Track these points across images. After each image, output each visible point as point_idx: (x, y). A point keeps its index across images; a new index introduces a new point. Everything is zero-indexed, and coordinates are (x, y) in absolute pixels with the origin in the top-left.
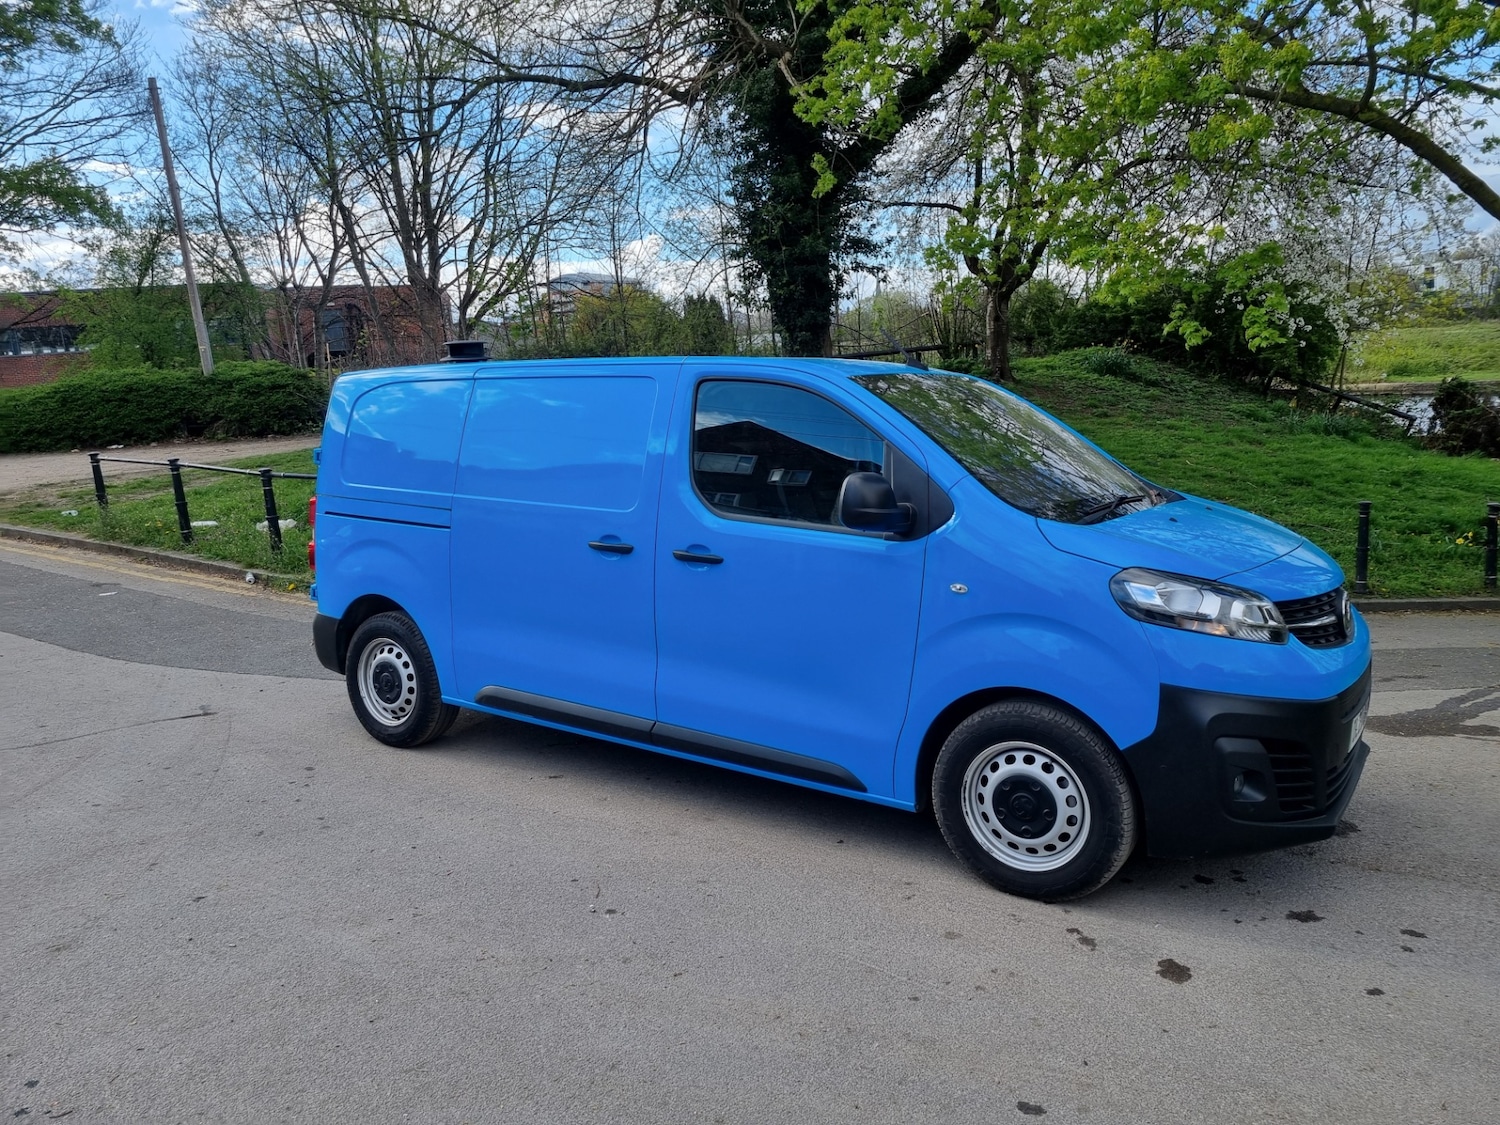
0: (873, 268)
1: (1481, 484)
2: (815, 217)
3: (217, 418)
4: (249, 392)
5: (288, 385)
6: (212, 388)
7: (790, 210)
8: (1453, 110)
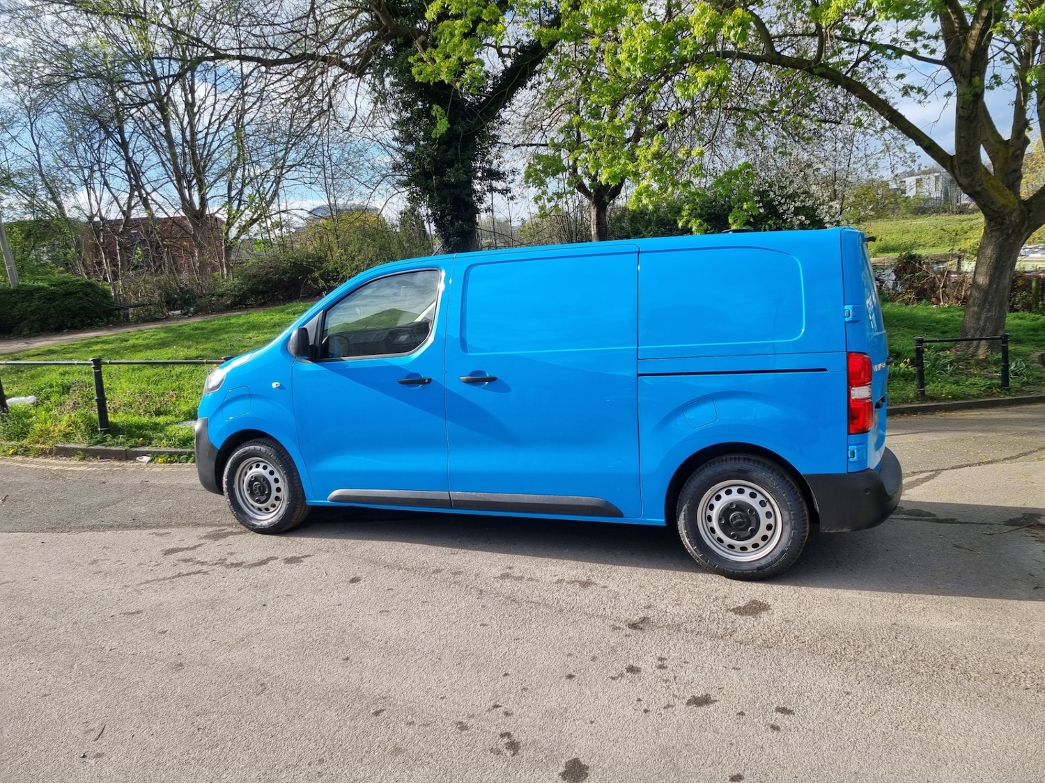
0: (503, 190)
1: (921, 324)
2: (457, 155)
3: (22, 319)
4: (46, 299)
5: (77, 292)
6: (18, 297)
7: (437, 150)
8: (882, 67)
